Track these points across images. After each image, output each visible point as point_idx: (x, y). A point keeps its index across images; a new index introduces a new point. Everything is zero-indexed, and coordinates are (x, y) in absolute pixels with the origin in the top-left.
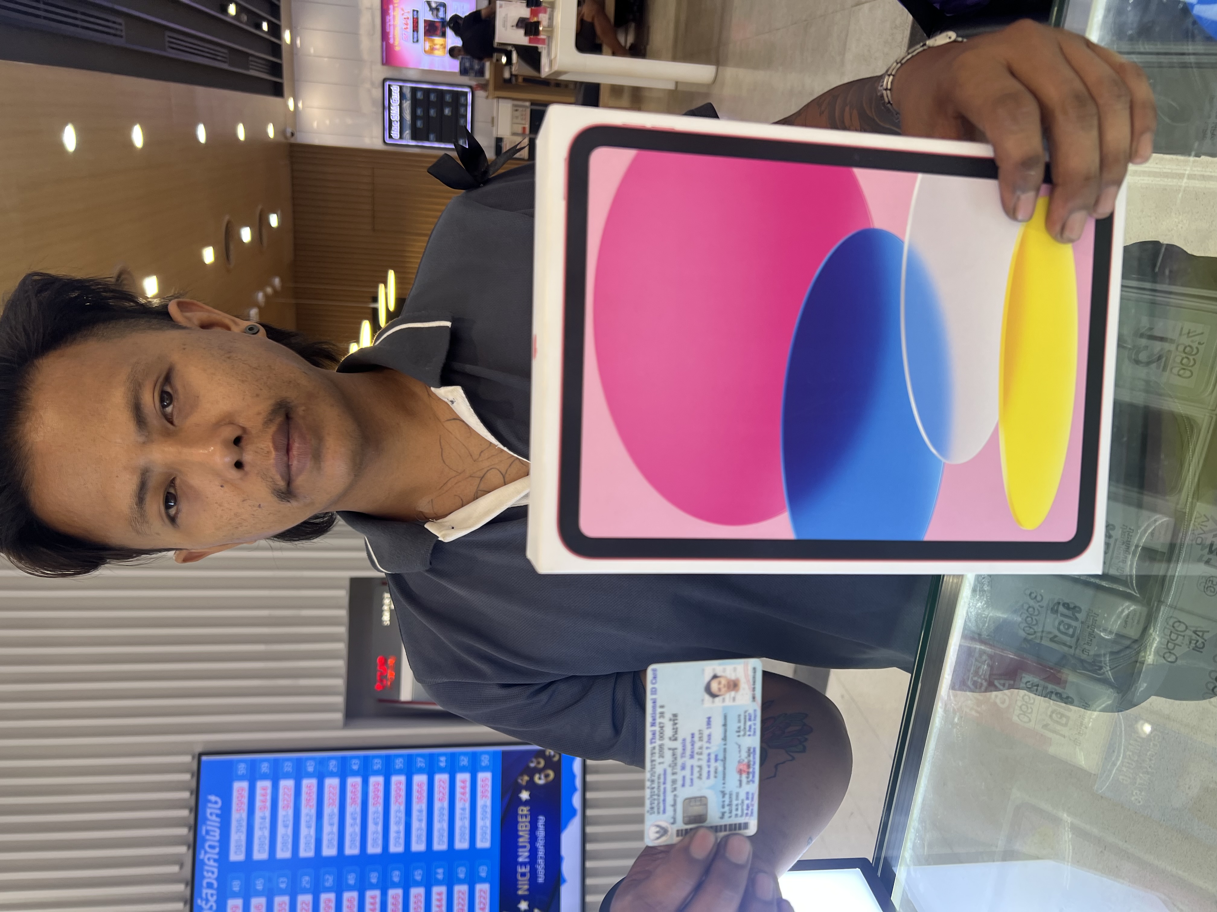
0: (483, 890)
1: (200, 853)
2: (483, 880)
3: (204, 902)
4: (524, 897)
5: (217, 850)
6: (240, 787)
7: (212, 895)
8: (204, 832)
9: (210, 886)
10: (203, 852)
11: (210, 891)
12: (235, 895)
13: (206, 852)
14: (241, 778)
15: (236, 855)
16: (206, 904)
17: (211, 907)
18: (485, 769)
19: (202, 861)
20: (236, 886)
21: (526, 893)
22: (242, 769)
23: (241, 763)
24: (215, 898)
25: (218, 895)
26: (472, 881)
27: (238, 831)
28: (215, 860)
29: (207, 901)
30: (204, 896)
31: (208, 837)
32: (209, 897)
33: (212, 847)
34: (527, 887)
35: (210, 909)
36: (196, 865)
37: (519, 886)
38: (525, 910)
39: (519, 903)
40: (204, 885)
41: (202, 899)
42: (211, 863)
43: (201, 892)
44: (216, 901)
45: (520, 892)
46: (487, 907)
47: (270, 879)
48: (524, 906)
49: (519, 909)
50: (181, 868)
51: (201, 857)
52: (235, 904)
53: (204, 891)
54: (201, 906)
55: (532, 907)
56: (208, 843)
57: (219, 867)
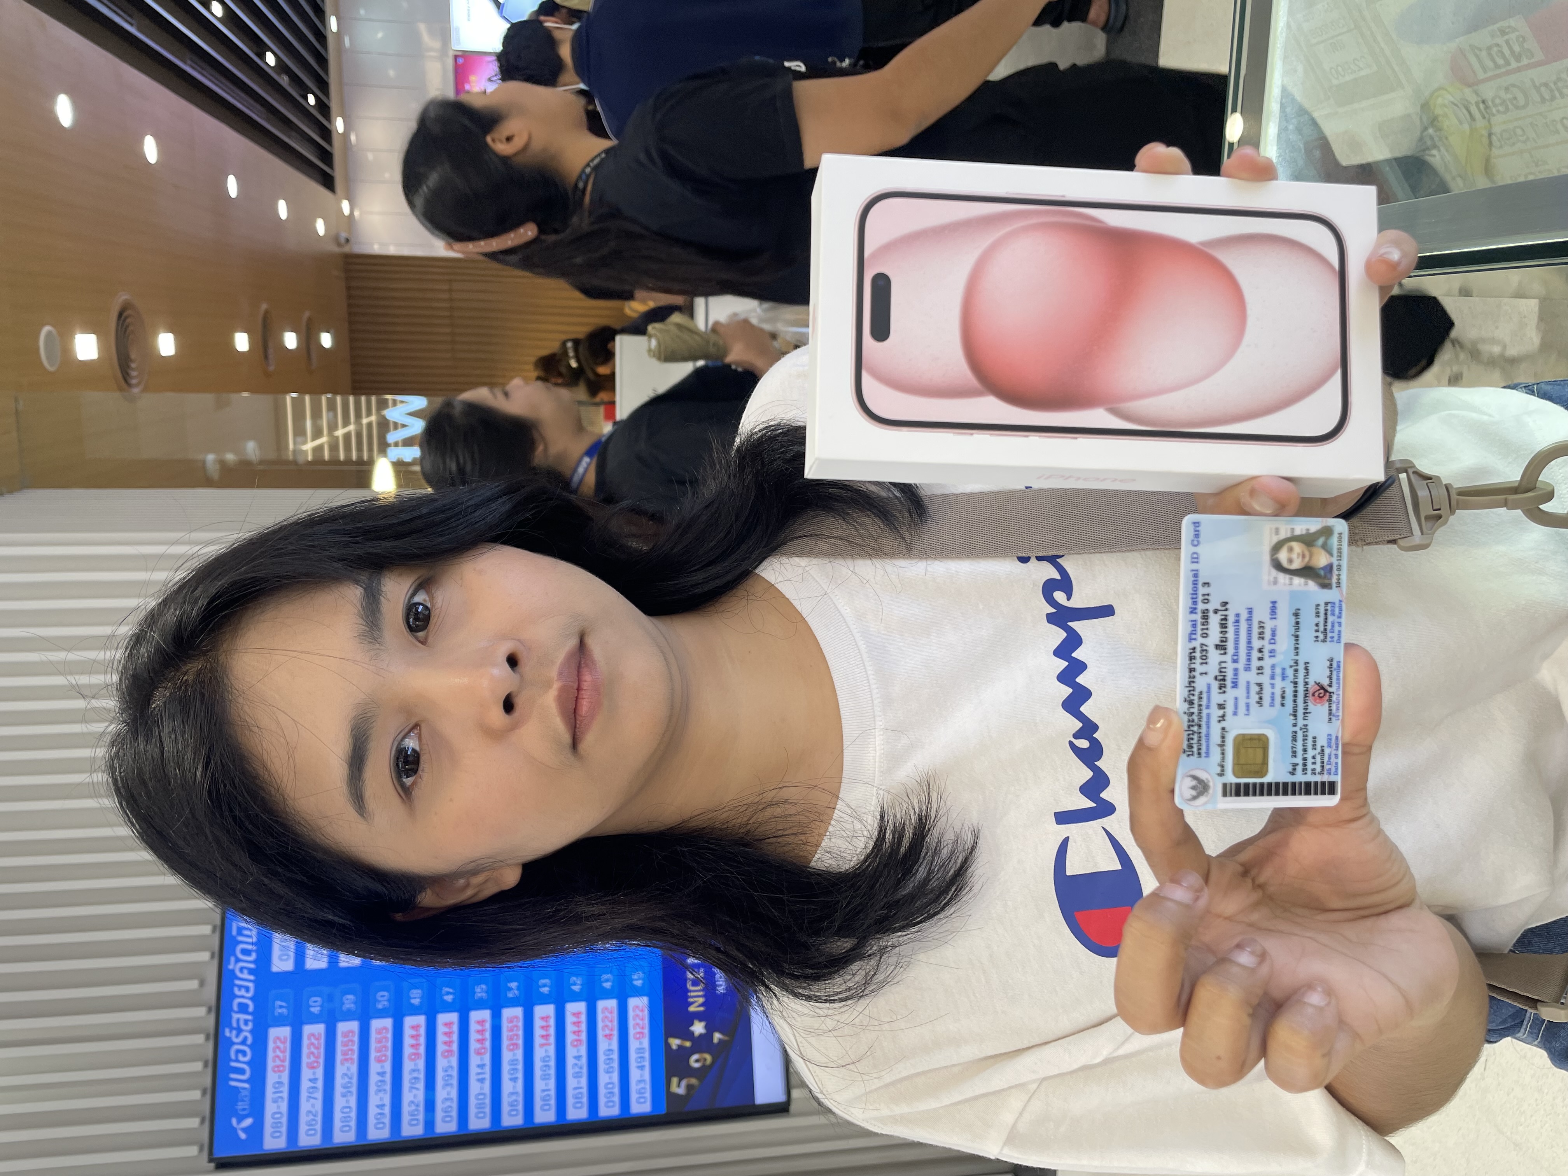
0: (639, 1006)
1: (229, 963)
2: (638, 993)
3: (234, 1032)
4: (699, 1016)
5: (253, 957)
7: (246, 1022)
8: (234, 932)
9: (243, 1008)
10: (233, 959)
11: (243, 1017)
12: (280, 1022)
13: (238, 960)
15: (282, 964)
16: (237, 1036)
17: (246, 1038)
19: (233, 971)
20: (281, 1008)
21: (702, 1009)
24: (250, 1026)
25: (254, 1021)
26: (622, 997)
28: (251, 972)
29: (239, 1031)
30: (234, 1024)
31: (240, 938)
32: (243, 1027)
33: (246, 952)
34: (701, 1000)
35: (244, 1042)
36: (224, 979)
37: (691, 1000)
38: (701, 1035)
39: (692, 1024)
40: (235, 1008)
41: (232, 1029)
42: (246, 975)
43: (231, 1017)
44: (251, 1032)
45: (692, 1009)
46: (646, 1031)
47: (330, 998)
48: (698, 1028)
49: (692, 1033)
50: (202, 984)
51: (231, 967)
52: (280, 1035)
53: (235, 1016)
54: (229, 1039)
55: (710, 1030)
56: (240, 947)
57: (254, 981)
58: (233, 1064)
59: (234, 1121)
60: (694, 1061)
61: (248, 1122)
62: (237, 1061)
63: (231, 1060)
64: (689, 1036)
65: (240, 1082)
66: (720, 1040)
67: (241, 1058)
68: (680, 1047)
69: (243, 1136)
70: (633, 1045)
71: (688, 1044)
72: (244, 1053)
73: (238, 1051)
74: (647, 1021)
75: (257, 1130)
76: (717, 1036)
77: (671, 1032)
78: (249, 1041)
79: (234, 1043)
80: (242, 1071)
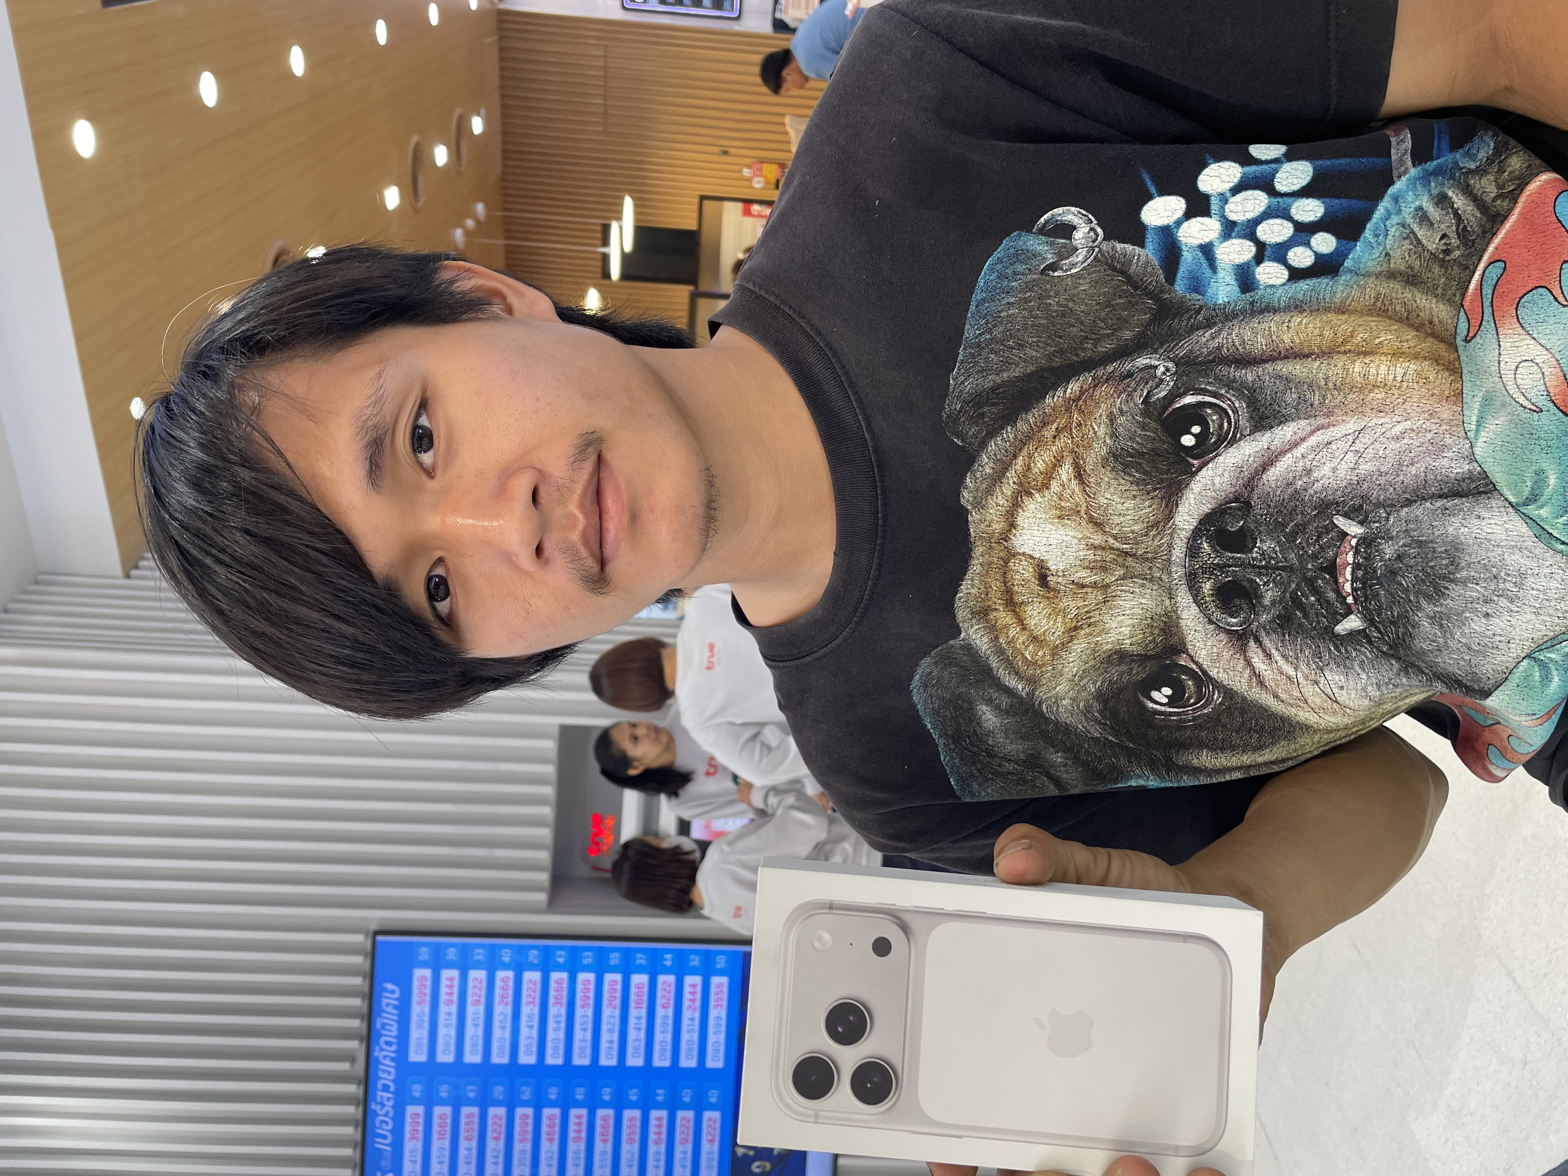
0: (712, 1118)
1: (375, 1050)
2: (712, 1107)
3: (379, 1106)
5: (394, 1048)
6: (421, 975)
7: (388, 1099)
8: (378, 1026)
9: (386, 1088)
10: (377, 1048)
11: (386, 1095)
12: (415, 1101)
13: (382, 1050)
14: (423, 965)
15: (417, 1055)
16: (382, 1109)
17: (388, 1112)
18: (720, 973)
19: (377, 1058)
20: (417, 1090)
22: (424, 954)
23: (424, 947)
24: (391, 1103)
25: (395, 1099)
26: (699, 1109)
27: (419, 1027)
28: (392, 1059)
29: (383, 1105)
30: (379, 1099)
31: (384, 1032)
32: (386, 1103)
33: (388, 1043)
35: (386, 1115)
36: (370, 1063)
40: (380, 1087)
41: (377, 1103)
42: (387, 1062)
43: (376, 1096)
44: (393, 1107)
46: (716, 1139)
47: (457, 1086)
50: (353, 1066)
51: (376, 1054)
52: (415, 1111)
53: (380, 1094)
54: (375, 1111)
56: (384, 1039)
57: (396, 1068)
58: (379, 1131)
60: (754, 1165)
62: (381, 1128)
63: (376, 1128)
65: (383, 1144)
67: (385, 1127)
68: (743, 1154)
72: (387, 1123)
73: (382, 1121)
74: (717, 1129)
78: (391, 1114)
79: (378, 1115)
80: (385, 1137)
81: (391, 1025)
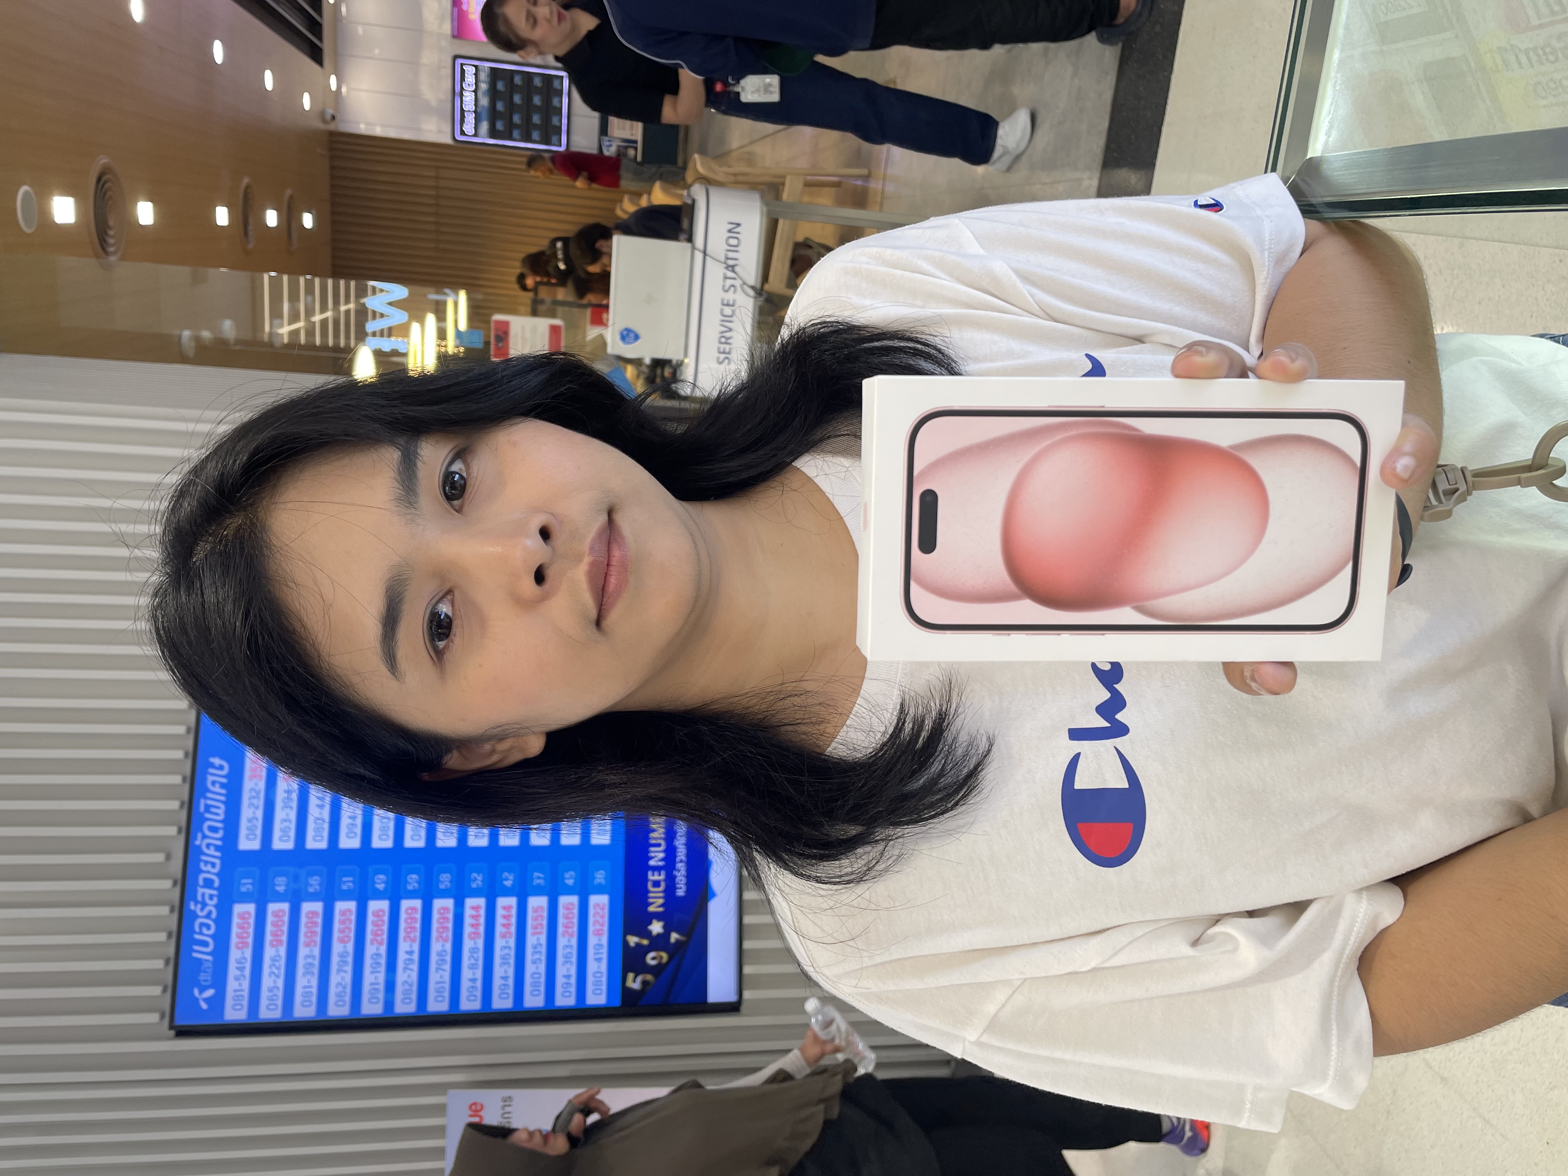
0: (599, 902)
1: (196, 839)
2: (599, 890)
3: (199, 906)
4: (658, 916)
5: (220, 834)
7: (211, 897)
8: (202, 809)
9: (208, 883)
10: (199, 835)
11: (208, 891)
12: (245, 898)
13: (204, 837)
15: (248, 842)
16: (202, 910)
17: (210, 912)
19: (199, 847)
20: (246, 885)
21: (661, 909)
24: (215, 901)
25: (219, 897)
26: (584, 893)
27: (252, 807)
28: (217, 848)
29: (204, 905)
30: (199, 898)
31: (207, 815)
32: (208, 901)
33: (213, 829)
34: (661, 901)
35: (208, 916)
36: (190, 854)
37: (651, 900)
38: (659, 935)
39: (650, 923)
40: (201, 882)
41: (196, 902)
42: (212, 851)
43: (196, 892)
44: (216, 906)
45: (651, 909)
46: (606, 928)
47: (296, 878)
48: (656, 927)
49: (650, 932)
50: (168, 857)
51: (198, 843)
52: (244, 910)
53: (200, 891)
54: (194, 912)
55: (668, 929)
56: (207, 824)
57: (221, 858)
58: (197, 937)
59: (196, 992)
60: (651, 959)
61: (210, 993)
62: (201, 933)
63: (195, 933)
64: (647, 934)
65: (203, 954)
66: (677, 941)
67: (205, 931)
68: (638, 945)
69: (204, 1006)
70: (592, 940)
71: (645, 942)
72: (208, 927)
73: (202, 925)
74: (606, 919)
75: (218, 1001)
76: (674, 936)
77: (628, 930)
78: (214, 915)
79: (197, 917)
80: (205, 944)
81: (218, 808)
